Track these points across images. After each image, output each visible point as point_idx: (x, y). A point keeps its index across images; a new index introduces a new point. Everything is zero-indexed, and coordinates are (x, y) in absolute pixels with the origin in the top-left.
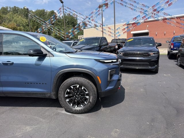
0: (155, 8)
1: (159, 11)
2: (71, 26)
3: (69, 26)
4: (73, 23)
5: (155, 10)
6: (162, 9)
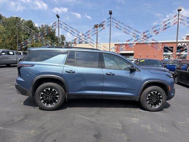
0: (145, 34)
1: (148, 37)
2: (49, 38)
3: (47, 38)
4: (52, 35)
5: (145, 36)
6: (151, 36)
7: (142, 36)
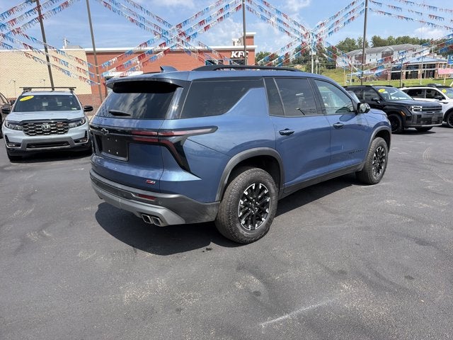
0: (183, 29)
1: (190, 38)
5: (183, 34)
6: (195, 35)
7: (176, 34)
